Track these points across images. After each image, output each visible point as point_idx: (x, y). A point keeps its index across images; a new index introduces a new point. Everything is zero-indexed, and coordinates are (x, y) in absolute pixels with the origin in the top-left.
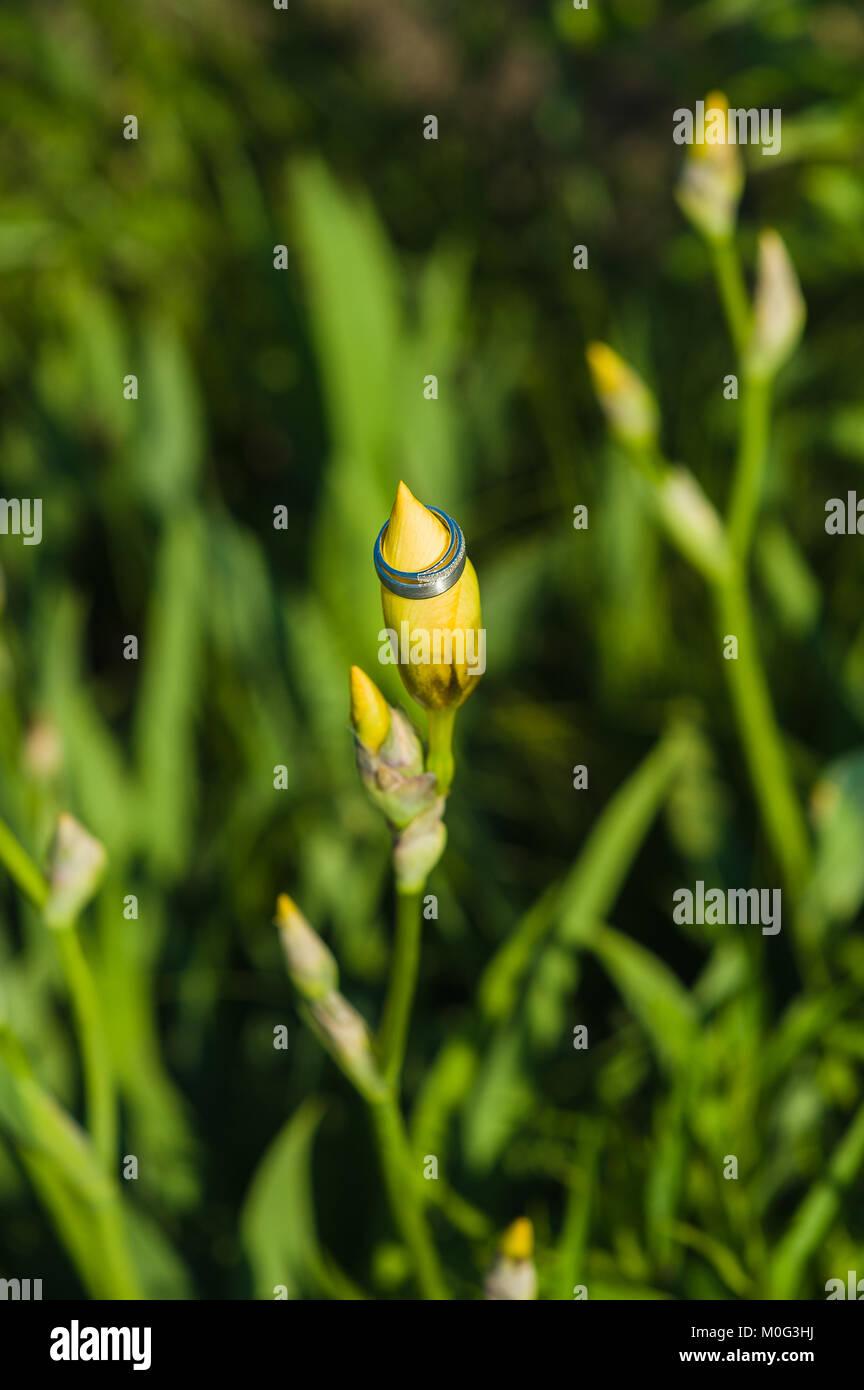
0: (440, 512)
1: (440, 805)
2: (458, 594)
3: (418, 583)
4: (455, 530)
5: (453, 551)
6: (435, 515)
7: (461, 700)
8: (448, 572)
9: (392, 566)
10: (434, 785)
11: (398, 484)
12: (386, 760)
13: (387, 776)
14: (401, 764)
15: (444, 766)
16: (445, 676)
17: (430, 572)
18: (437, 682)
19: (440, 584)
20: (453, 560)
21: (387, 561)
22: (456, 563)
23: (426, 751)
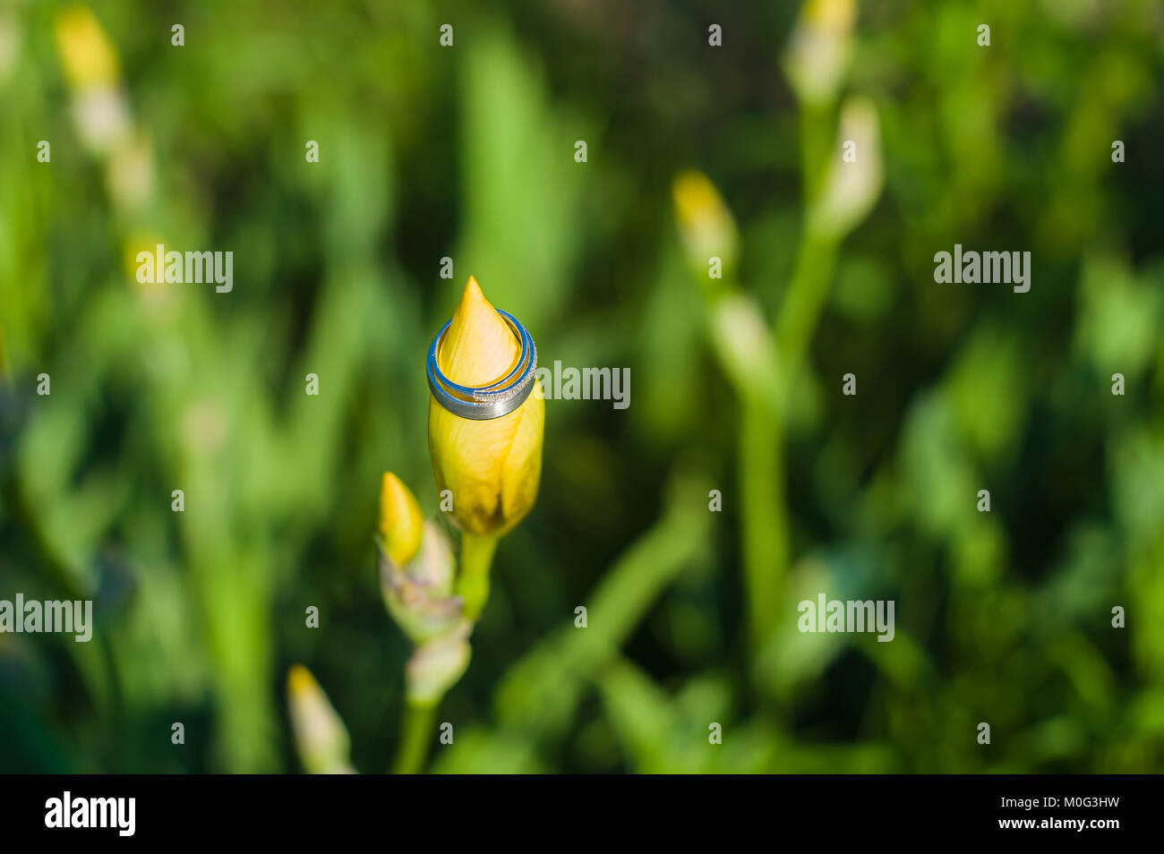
0: (514, 321)
1: (464, 627)
2: (518, 420)
3: (473, 400)
4: (528, 345)
5: (521, 370)
6: (508, 323)
7: (503, 530)
8: (511, 394)
9: (445, 376)
10: (461, 610)
11: (467, 280)
12: (410, 576)
13: (411, 593)
14: (426, 584)
15: (477, 590)
16: (489, 504)
17: (492, 389)
18: (479, 510)
19: (499, 406)
20: (519, 381)
21: (441, 369)
22: (523, 384)
23: (459, 571)
